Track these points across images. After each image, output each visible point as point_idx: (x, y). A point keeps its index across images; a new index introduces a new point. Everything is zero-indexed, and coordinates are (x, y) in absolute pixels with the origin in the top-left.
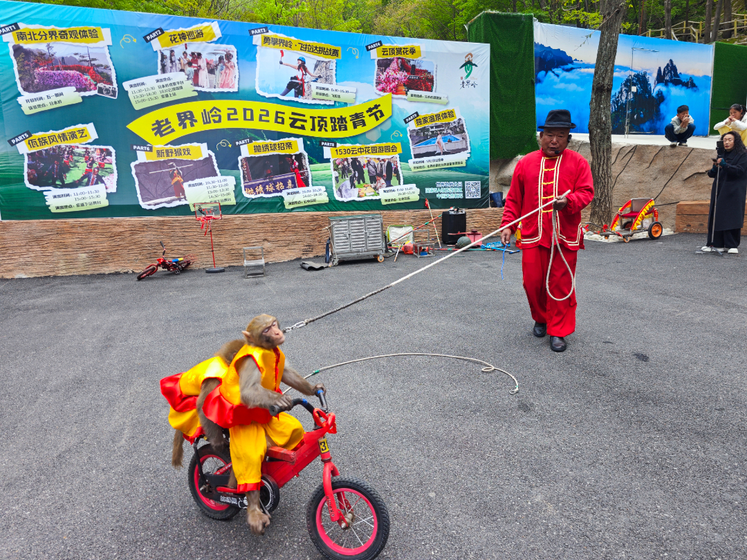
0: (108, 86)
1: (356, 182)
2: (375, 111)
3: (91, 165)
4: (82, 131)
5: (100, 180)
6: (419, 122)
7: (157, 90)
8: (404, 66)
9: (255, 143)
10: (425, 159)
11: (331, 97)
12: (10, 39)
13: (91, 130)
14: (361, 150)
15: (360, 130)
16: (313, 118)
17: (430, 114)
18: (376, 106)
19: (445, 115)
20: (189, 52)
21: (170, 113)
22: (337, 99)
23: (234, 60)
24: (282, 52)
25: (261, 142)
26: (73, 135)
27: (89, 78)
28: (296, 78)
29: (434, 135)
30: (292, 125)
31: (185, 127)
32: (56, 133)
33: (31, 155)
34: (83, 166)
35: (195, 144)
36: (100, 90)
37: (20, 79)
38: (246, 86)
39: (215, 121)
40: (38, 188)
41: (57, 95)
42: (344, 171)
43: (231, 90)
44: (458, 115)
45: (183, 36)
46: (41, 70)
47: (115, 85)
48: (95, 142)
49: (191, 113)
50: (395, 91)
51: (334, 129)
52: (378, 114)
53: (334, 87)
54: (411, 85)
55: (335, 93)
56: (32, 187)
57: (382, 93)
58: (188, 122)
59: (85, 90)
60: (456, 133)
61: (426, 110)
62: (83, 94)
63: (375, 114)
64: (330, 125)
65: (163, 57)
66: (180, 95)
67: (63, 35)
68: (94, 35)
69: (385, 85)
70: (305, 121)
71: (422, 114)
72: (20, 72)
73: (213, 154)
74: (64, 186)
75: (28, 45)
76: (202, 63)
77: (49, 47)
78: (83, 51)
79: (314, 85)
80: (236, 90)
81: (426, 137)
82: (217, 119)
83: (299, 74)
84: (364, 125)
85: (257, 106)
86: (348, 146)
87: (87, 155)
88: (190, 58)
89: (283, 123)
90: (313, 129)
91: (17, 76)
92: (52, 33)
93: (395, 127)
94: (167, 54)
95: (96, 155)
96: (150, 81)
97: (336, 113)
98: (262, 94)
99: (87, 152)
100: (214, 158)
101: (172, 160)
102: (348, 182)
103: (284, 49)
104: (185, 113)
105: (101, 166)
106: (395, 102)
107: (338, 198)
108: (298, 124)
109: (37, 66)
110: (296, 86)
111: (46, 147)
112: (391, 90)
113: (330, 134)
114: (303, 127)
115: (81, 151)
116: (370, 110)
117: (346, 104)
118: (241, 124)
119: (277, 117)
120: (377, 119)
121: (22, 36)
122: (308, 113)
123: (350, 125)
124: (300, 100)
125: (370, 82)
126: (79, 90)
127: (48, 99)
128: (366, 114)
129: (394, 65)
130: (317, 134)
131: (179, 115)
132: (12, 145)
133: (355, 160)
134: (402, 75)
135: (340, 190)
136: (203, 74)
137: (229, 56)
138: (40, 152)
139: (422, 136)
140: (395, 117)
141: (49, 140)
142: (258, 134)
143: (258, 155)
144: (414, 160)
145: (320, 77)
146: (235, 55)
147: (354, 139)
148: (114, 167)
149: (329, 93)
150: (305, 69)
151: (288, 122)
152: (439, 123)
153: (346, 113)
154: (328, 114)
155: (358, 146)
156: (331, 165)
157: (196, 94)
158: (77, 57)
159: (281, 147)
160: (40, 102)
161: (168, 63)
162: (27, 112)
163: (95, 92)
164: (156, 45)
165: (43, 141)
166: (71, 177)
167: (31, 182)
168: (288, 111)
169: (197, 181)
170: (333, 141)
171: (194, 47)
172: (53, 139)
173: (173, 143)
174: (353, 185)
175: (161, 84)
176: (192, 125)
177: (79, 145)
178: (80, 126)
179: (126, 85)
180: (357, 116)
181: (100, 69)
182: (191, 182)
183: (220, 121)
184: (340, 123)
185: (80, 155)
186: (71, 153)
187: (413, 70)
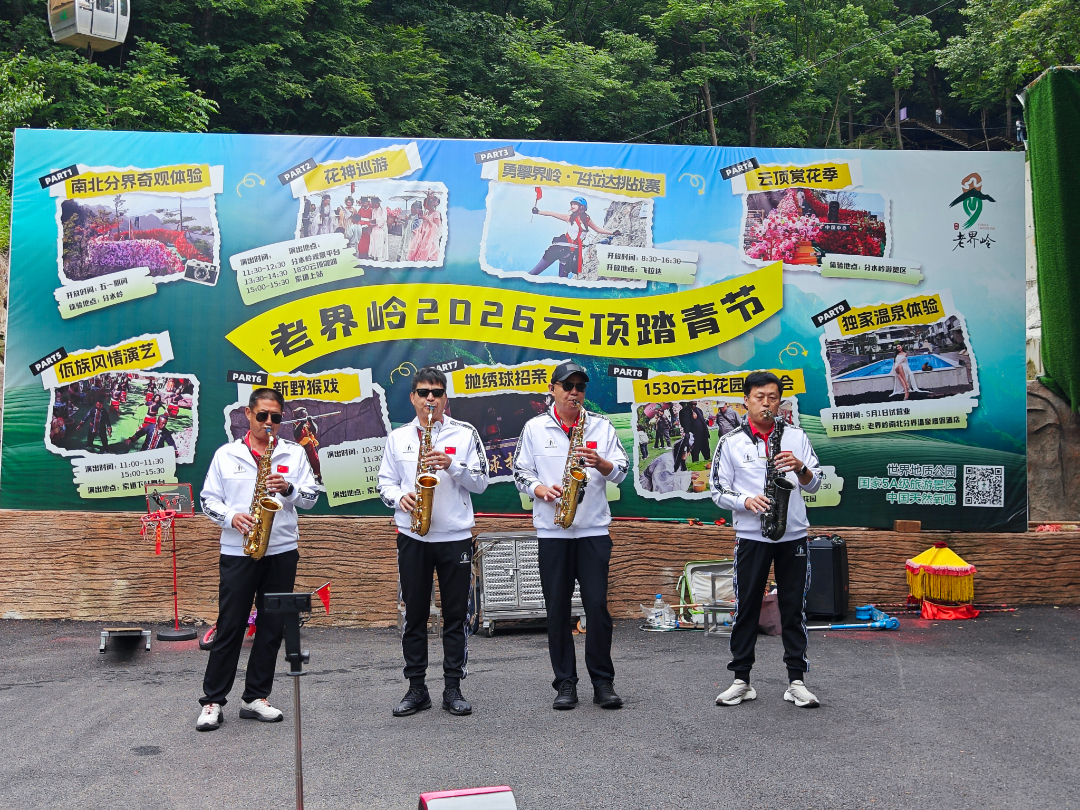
0: (203, 264)
1: (688, 457)
2: (743, 300)
3: (155, 409)
4: (147, 347)
5: (167, 438)
6: (849, 323)
7: (289, 267)
9: (469, 369)
10: (862, 408)
11: (640, 273)
12: (61, 192)
13: (163, 345)
14: (704, 386)
15: (706, 340)
16: (598, 318)
17: (877, 305)
18: (746, 290)
19: (915, 309)
20: (356, 197)
21: (307, 311)
22: (654, 277)
23: (442, 208)
24: (538, 191)
25: (480, 369)
26: (133, 354)
27: (174, 250)
28: (565, 238)
29: (889, 353)
30: (550, 334)
31: (332, 337)
32: (105, 350)
33: (60, 391)
34: (142, 412)
35: (349, 371)
36: (190, 272)
37: (64, 257)
38: (460, 256)
39: (392, 326)
40: (64, 452)
41: (117, 283)
42: (661, 432)
43: (430, 265)
44: (948, 309)
45: (349, 171)
46: (98, 241)
47: (216, 262)
48: (168, 367)
49: (347, 308)
50: (791, 256)
51: (644, 340)
52: (750, 307)
53: (646, 253)
54: (829, 243)
55: (648, 264)
57: (758, 262)
58: (339, 327)
59: (164, 273)
60: (944, 349)
61: (867, 297)
62: (160, 279)
63: (741, 306)
64: (634, 331)
65: (309, 207)
66: (331, 275)
67: (144, 180)
68: (195, 177)
69: (767, 246)
70: (580, 324)
71: (857, 309)
72: (65, 245)
73: (381, 391)
74: (107, 449)
75: (83, 201)
76: (380, 216)
77: (118, 200)
78: (171, 205)
79: (603, 251)
80: (439, 263)
81: (867, 358)
82: (396, 320)
83: (572, 231)
84: (715, 329)
85: (479, 297)
86: (676, 375)
87: (150, 394)
88: (357, 207)
89: (530, 329)
90: (596, 341)
91: (61, 252)
92: (128, 179)
93: (789, 334)
94: (317, 202)
95: (164, 392)
96: (278, 251)
97: (651, 306)
98: (491, 271)
99: (152, 386)
100: (383, 399)
101: (300, 403)
102: (668, 458)
103: (545, 186)
104: (335, 309)
105: (172, 413)
106: (792, 280)
107: (643, 492)
108: (564, 330)
109: (94, 233)
110: (567, 256)
111: (87, 376)
112: (781, 255)
113: (635, 351)
114: (573, 338)
115: (141, 383)
116: (731, 297)
117: (674, 286)
118: (442, 330)
119: (518, 317)
120: (747, 317)
121: (79, 187)
122: (587, 307)
123: (681, 330)
124: (572, 281)
125: (731, 243)
126: (153, 273)
127: (102, 291)
128: (718, 307)
129: (787, 204)
130: (604, 350)
131: (323, 313)
132: (35, 372)
133: (689, 407)
134: (807, 223)
135: (648, 474)
137: (431, 201)
138: (75, 386)
139: (856, 354)
140: (790, 313)
141: (91, 361)
142: (476, 350)
143: (472, 394)
144: (834, 409)
145: (617, 233)
146: (444, 199)
147: (689, 361)
148: (194, 414)
149: (638, 264)
150: (587, 221)
151: (541, 326)
152: (897, 324)
153: (674, 306)
154: (631, 307)
155: (698, 375)
156: (632, 417)
157: (361, 272)
158: (161, 216)
159: (521, 379)
160: (88, 297)
161: (316, 219)
162: (66, 313)
163: (181, 275)
164: (298, 186)
165: (83, 366)
166: (124, 429)
167: (55, 440)
168: (542, 306)
169: (346, 445)
170: (640, 367)
171: (366, 188)
172: (99, 361)
173: (305, 368)
174: (679, 464)
175: (297, 256)
176: (347, 333)
177: (139, 372)
178: (146, 338)
179: (235, 261)
180: (698, 310)
181: (195, 236)
182: (333, 448)
183: (401, 324)
184: (660, 327)
185: (138, 391)
186: (125, 387)
187: (834, 213)
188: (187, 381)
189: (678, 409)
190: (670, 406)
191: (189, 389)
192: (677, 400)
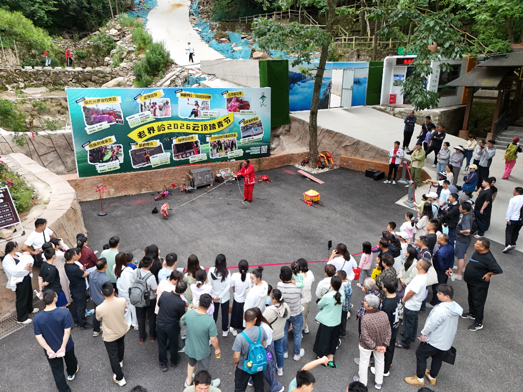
0: (120, 120)
1: (219, 150)
2: (227, 120)
3: (114, 153)
4: (110, 139)
5: (117, 158)
6: (244, 123)
7: (139, 119)
8: (238, 100)
9: (179, 138)
10: (247, 138)
11: (209, 116)
12: (82, 104)
13: (113, 139)
14: (221, 137)
15: (221, 128)
16: (202, 126)
17: (249, 119)
18: (227, 118)
19: (254, 119)
20: (151, 103)
21: (144, 129)
22: (211, 116)
23: (169, 104)
25: (181, 138)
26: (107, 141)
27: (112, 117)
28: (194, 109)
29: (251, 128)
30: (193, 129)
31: (150, 133)
32: (100, 141)
33: (90, 151)
34: (110, 154)
35: (155, 140)
36: (117, 122)
37: (86, 120)
38: (174, 114)
39: (162, 130)
40: (93, 164)
41: (100, 125)
42: (214, 146)
43: (169, 117)
44: (259, 119)
45: (149, 96)
46: (94, 116)
47: (123, 119)
48: (115, 143)
49: (153, 127)
50: (235, 111)
51: (210, 129)
53: (210, 112)
54: (241, 108)
55: (210, 114)
56: (91, 163)
57: (229, 112)
58: (152, 131)
59: (111, 122)
60: (259, 126)
61: (247, 117)
62: (110, 124)
63: (227, 121)
64: (209, 127)
66: (148, 120)
67: (103, 101)
68: (114, 99)
69: (231, 109)
70: (199, 127)
71: (246, 120)
72: (86, 117)
73: (162, 144)
74: (103, 162)
75: (88, 106)
76: (157, 106)
77: (97, 106)
78: (110, 107)
79: (202, 111)
80: (170, 116)
81: (247, 129)
83: (196, 107)
84: (223, 126)
85: (179, 123)
86: (216, 136)
87: (112, 149)
88: (152, 105)
89: (190, 129)
90: (202, 130)
91: (85, 119)
92: (99, 100)
93: (235, 126)
94: (143, 104)
95: (115, 149)
96: (136, 116)
97: (211, 122)
98: (181, 117)
99: (112, 148)
100: (162, 145)
101: (145, 148)
102: (215, 150)
103: (189, 98)
104: (150, 128)
105: (117, 153)
106: (235, 115)
107: (211, 157)
108: (196, 128)
109: (92, 114)
110: (195, 113)
111: (96, 147)
112: (233, 110)
113: (209, 131)
114: (198, 130)
115: (110, 147)
116: (225, 120)
117: (215, 118)
118: (173, 130)
119: (187, 127)
120: (228, 123)
121: (86, 103)
122: (200, 123)
123: (217, 127)
124: (196, 118)
125: (225, 108)
126: (109, 122)
127: (97, 127)
128: (223, 122)
129: (233, 100)
130: (204, 132)
131: (148, 129)
132: (83, 147)
133: (219, 141)
134: (237, 104)
135: (212, 154)
136: (158, 111)
137: (167, 103)
138: (94, 149)
139: (245, 129)
140: (235, 122)
141: (97, 143)
142: (180, 134)
143: (179, 143)
144: (242, 139)
145: (204, 108)
146: (170, 102)
147: (218, 133)
148: (122, 152)
149: (208, 114)
150: (198, 106)
152: (252, 122)
153: (215, 122)
154: (208, 123)
155: (220, 135)
156: (209, 144)
158: (108, 109)
159: (189, 139)
160: (94, 129)
161: (143, 108)
162: (89, 133)
163: (115, 123)
164: (138, 100)
165: (95, 145)
166: (106, 158)
167: (91, 161)
168: (191, 124)
169: (155, 155)
170: (210, 134)
171: (153, 100)
172: (99, 143)
173: (146, 141)
174: (217, 152)
175: (141, 117)
177: (109, 145)
178: (109, 137)
179: (127, 119)
180: (220, 123)
181: (117, 113)
182: (153, 156)
183: (164, 130)
184: (213, 126)
185: (109, 149)
186: (106, 148)
187: (241, 101)
188: (120, 146)
189: (217, 142)
190: (215, 141)
191: (121, 148)
192: (217, 140)
